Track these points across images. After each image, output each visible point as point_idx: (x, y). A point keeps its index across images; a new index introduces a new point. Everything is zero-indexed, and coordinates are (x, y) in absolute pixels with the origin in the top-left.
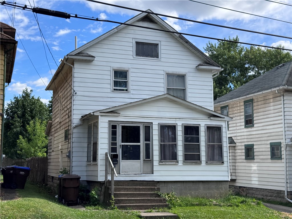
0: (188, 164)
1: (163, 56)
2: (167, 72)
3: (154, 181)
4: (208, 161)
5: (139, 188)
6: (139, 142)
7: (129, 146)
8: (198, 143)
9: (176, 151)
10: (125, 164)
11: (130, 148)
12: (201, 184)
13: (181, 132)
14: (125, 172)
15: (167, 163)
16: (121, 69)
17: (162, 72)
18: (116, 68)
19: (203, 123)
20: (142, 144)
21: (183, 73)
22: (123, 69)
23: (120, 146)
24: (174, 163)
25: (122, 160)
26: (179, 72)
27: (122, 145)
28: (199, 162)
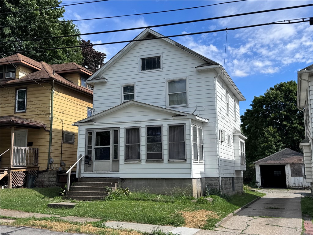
0: (150, 163)
1: (164, 65)
2: (168, 80)
3: (119, 178)
4: (170, 159)
5: (98, 183)
6: (109, 145)
7: (101, 149)
8: (161, 143)
9: (139, 151)
10: (97, 164)
11: (101, 150)
12: (164, 182)
13: (145, 133)
14: (97, 170)
15: (131, 162)
16: (128, 84)
17: (163, 81)
18: (124, 85)
19: (165, 123)
20: (111, 146)
21: (184, 78)
22: (130, 84)
23: (94, 148)
24: (137, 162)
25: (95, 160)
26: (179, 77)
27: (96, 148)
28: (161, 160)
